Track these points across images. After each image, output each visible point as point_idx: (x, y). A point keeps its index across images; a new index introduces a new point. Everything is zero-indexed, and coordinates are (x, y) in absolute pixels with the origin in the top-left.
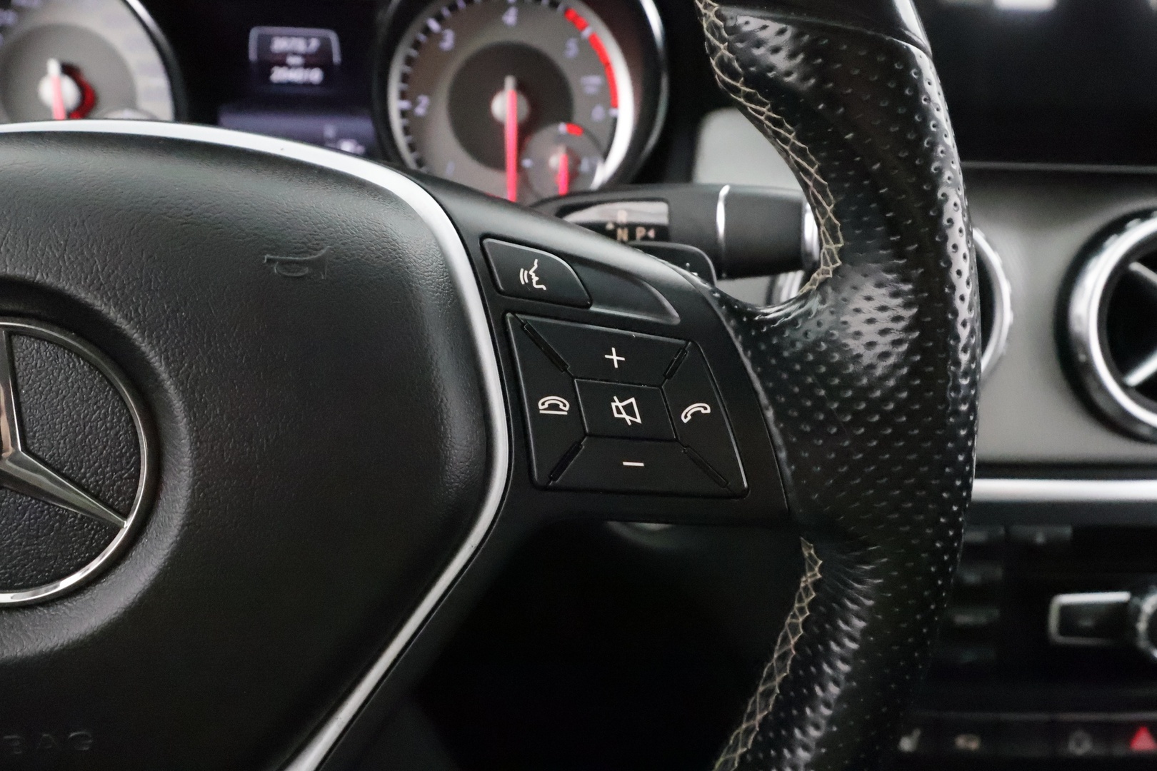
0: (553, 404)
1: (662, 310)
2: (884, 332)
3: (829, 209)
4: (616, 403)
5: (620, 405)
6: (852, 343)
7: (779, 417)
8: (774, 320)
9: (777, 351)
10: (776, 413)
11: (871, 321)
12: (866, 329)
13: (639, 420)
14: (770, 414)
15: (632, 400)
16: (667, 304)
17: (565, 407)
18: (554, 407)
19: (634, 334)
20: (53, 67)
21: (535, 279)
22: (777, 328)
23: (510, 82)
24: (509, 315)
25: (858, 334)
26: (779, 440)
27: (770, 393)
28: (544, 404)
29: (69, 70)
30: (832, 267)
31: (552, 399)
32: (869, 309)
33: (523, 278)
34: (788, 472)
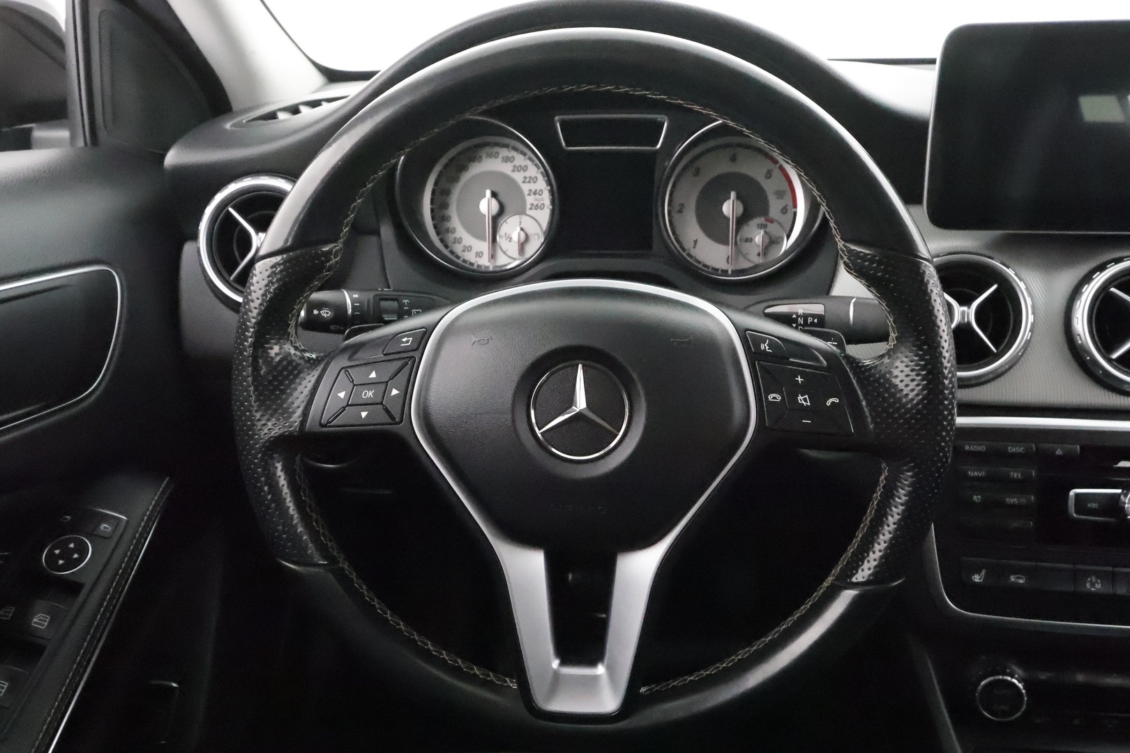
0: (774, 397)
1: (817, 360)
2: (907, 376)
3: (891, 320)
4: (800, 397)
5: (802, 398)
6: (894, 380)
7: (868, 404)
8: (868, 365)
9: (867, 378)
10: (866, 403)
11: (902, 371)
12: (899, 374)
13: (809, 404)
14: (864, 403)
15: (807, 396)
16: (821, 358)
17: (779, 398)
18: (774, 398)
19: (808, 370)
20: (488, 193)
21: (767, 348)
22: (868, 369)
23: (733, 195)
24: (756, 362)
25: (896, 377)
26: (867, 414)
27: (865, 395)
28: (771, 397)
29: (494, 195)
30: (893, 343)
31: (774, 395)
32: (902, 366)
33: (762, 347)
34: (871, 426)
